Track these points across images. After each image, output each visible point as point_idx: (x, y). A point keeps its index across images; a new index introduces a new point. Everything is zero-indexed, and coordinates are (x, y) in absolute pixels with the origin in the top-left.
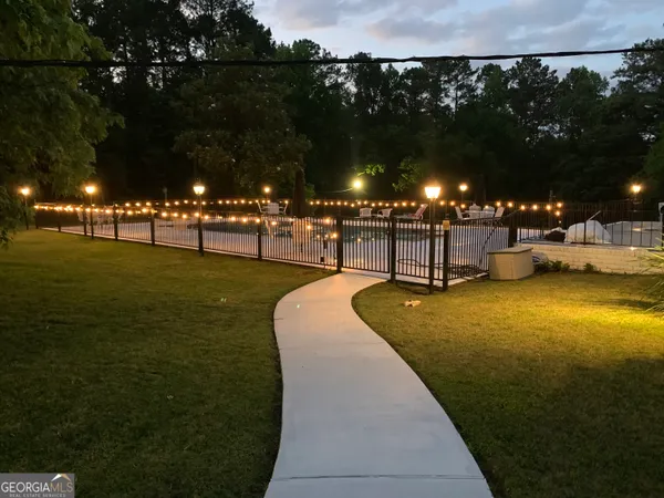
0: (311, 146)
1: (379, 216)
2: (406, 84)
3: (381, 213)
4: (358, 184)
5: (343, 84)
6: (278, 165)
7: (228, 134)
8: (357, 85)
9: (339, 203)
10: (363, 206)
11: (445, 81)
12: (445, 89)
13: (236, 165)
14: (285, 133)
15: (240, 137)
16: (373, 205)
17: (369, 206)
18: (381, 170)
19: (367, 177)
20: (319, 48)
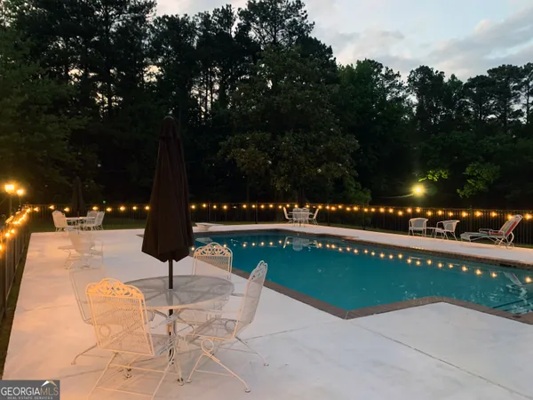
0: (358, 146)
1: (438, 230)
2: (471, 92)
3: (441, 226)
4: (418, 190)
5: (404, 97)
6: (319, 167)
7: (268, 136)
8: (418, 96)
9: (382, 210)
10: (415, 215)
11: (515, 88)
12: (515, 94)
13: (272, 167)
14: (330, 133)
15: (279, 137)
16: (429, 213)
17: (422, 215)
18: (445, 176)
19: (429, 183)
20: (382, 67)
